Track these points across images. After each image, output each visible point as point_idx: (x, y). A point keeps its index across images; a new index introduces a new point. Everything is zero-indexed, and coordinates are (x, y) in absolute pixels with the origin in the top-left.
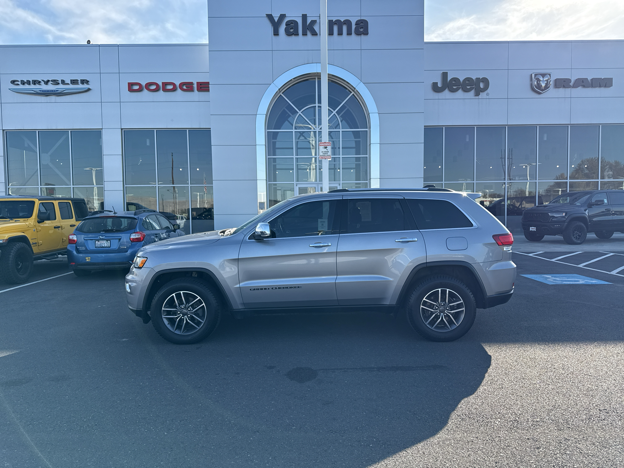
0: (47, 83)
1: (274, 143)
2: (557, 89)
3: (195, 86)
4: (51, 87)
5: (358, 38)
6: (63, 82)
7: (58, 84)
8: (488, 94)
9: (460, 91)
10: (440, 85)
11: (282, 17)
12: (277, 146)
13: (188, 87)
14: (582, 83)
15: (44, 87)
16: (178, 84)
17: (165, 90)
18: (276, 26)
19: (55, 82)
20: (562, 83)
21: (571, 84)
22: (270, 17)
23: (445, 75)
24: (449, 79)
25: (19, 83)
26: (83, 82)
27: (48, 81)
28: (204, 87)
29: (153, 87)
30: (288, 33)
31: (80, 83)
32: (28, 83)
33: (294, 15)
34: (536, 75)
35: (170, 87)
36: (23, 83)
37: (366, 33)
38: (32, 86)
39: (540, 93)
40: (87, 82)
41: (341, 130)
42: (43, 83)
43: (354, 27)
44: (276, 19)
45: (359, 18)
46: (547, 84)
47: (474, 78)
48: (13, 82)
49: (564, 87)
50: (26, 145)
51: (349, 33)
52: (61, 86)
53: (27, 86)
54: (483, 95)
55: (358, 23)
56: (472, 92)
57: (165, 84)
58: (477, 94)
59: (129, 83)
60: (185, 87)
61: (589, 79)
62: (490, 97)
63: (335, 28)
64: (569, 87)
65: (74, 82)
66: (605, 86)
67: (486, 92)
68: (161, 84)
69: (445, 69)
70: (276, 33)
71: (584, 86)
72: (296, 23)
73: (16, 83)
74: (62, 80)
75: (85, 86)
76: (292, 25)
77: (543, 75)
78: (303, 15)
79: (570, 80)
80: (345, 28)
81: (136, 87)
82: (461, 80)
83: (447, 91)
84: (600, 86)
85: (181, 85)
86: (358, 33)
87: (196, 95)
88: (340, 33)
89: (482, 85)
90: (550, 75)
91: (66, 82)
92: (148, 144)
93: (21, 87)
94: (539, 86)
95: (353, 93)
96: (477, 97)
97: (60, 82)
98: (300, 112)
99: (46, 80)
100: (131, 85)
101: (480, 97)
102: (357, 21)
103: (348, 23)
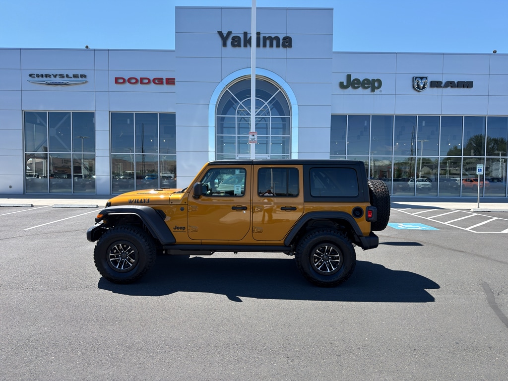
0: (55, 76)
1: (222, 124)
2: (432, 89)
3: (164, 81)
4: (58, 79)
5: (285, 49)
6: (67, 76)
7: (64, 77)
8: (381, 91)
9: (360, 89)
10: (345, 84)
11: (229, 33)
12: (224, 126)
13: (158, 81)
14: (450, 84)
15: (53, 80)
16: (152, 79)
17: (142, 83)
18: (224, 39)
19: (62, 76)
20: (436, 84)
21: (443, 85)
22: (220, 33)
23: (349, 76)
24: (352, 79)
25: (35, 76)
26: (82, 76)
27: (57, 75)
28: (171, 81)
29: (134, 81)
30: (233, 45)
31: (79, 77)
32: (42, 76)
33: (238, 32)
34: (416, 78)
35: (146, 81)
36: (38, 76)
37: (290, 46)
38: (45, 78)
39: (419, 92)
40: (85, 76)
41: (270, 117)
42: (52, 76)
43: (281, 41)
44: (225, 35)
45: (285, 36)
46: (424, 85)
47: (371, 79)
48: (30, 75)
49: (437, 87)
50: (38, 122)
51: (278, 46)
52: (66, 78)
53: (40, 78)
54: (377, 91)
55: (284, 39)
56: (369, 89)
57: (142, 79)
58: (373, 90)
59: (116, 78)
60: (157, 82)
61: (456, 82)
62: (382, 93)
63: (268, 42)
64: (441, 87)
65: (75, 76)
66: (468, 87)
67: (379, 89)
68: (139, 79)
69: (349, 72)
70: (225, 45)
71: (452, 87)
72: (239, 38)
73: (33, 76)
74: (66, 75)
75: (84, 79)
76: (236, 39)
77: (422, 78)
78: (244, 32)
79: (441, 83)
80: (275, 42)
81: (121, 81)
82: (361, 80)
83: (350, 88)
84: (464, 87)
85: (154, 80)
86: (284, 46)
87: (165, 87)
88: (271, 46)
89: (376, 84)
90: (427, 78)
91: (70, 76)
92: (128, 122)
93: (37, 78)
94: (419, 87)
95: (280, 90)
96: (373, 93)
97: (65, 76)
98: (241, 103)
99: (55, 74)
100: (117, 79)
101: (375, 93)
102: (284, 38)
103: (277, 38)
